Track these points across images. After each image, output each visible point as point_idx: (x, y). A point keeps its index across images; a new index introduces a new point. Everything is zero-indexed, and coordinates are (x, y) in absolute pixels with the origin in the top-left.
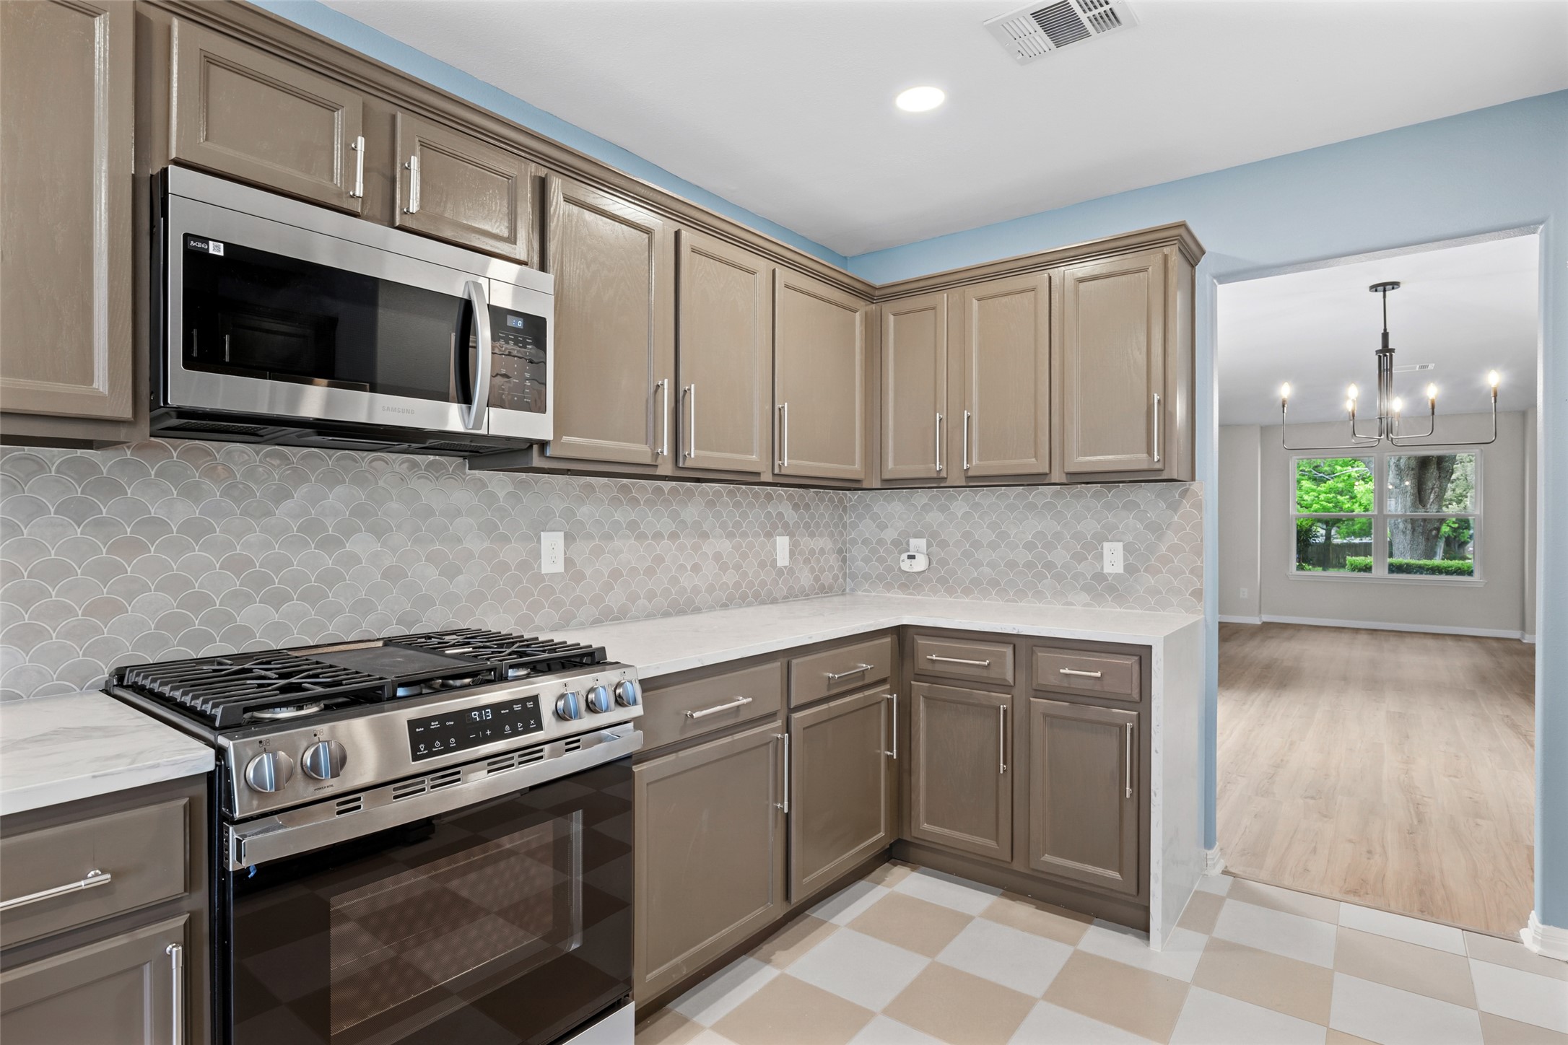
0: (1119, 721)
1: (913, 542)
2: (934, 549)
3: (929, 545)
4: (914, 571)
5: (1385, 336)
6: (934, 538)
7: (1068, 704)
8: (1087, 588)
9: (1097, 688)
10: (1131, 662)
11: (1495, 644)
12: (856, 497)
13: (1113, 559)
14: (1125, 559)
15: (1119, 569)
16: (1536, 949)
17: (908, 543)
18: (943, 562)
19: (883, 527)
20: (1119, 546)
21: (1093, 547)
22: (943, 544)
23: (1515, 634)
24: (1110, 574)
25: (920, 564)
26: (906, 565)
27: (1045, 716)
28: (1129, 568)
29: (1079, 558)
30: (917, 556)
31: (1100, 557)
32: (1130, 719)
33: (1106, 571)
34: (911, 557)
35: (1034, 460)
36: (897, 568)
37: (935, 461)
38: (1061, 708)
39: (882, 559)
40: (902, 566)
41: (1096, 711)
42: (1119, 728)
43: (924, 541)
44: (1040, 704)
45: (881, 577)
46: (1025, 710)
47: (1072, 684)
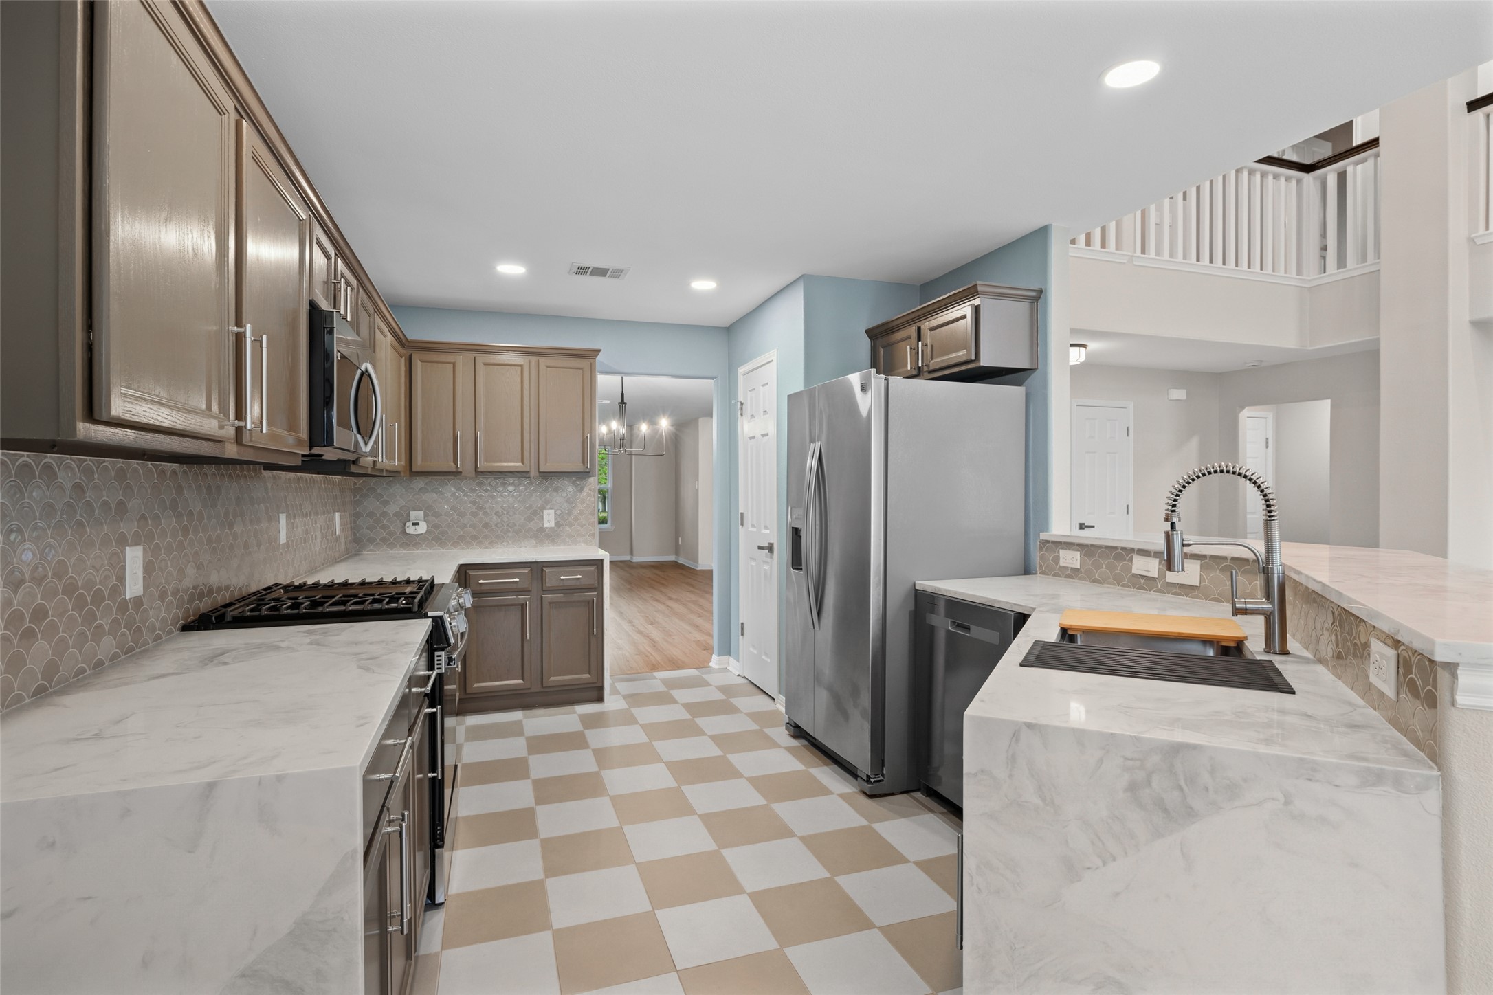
0: (588, 598)
1: (413, 514)
2: (430, 518)
3: (425, 516)
4: (418, 533)
5: (622, 394)
6: (429, 511)
7: (562, 595)
8: (535, 537)
9: (578, 583)
10: (593, 568)
11: (621, 564)
12: (361, 482)
13: (549, 519)
14: (555, 519)
15: (552, 524)
16: (717, 667)
17: (408, 515)
18: (436, 526)
19: (386, 503)
20: (552, 512)
21: (537, 513)
22: (437, 515)
23: (627, 558)
24: (547, 528)
25: (422, 528)
26: (411, 530)
27: (550, 603)
28: (558, 524)
29: (530, 519)
30: (420, 522)
31: (542, 518)
32: (594, 596)
33: (545, 526)
34: (414, 524)
35: (520, 464)
36: (404, 532)
37: (455, 461)
38: (558, 597)
39: (384, 527)
40: (408, 531)
41: (577, 596)
42: (589, 602)
43: (422, 513)
44: (548, 597)
45: (384, 540)
46: (539, 602)
47: (566, 584)
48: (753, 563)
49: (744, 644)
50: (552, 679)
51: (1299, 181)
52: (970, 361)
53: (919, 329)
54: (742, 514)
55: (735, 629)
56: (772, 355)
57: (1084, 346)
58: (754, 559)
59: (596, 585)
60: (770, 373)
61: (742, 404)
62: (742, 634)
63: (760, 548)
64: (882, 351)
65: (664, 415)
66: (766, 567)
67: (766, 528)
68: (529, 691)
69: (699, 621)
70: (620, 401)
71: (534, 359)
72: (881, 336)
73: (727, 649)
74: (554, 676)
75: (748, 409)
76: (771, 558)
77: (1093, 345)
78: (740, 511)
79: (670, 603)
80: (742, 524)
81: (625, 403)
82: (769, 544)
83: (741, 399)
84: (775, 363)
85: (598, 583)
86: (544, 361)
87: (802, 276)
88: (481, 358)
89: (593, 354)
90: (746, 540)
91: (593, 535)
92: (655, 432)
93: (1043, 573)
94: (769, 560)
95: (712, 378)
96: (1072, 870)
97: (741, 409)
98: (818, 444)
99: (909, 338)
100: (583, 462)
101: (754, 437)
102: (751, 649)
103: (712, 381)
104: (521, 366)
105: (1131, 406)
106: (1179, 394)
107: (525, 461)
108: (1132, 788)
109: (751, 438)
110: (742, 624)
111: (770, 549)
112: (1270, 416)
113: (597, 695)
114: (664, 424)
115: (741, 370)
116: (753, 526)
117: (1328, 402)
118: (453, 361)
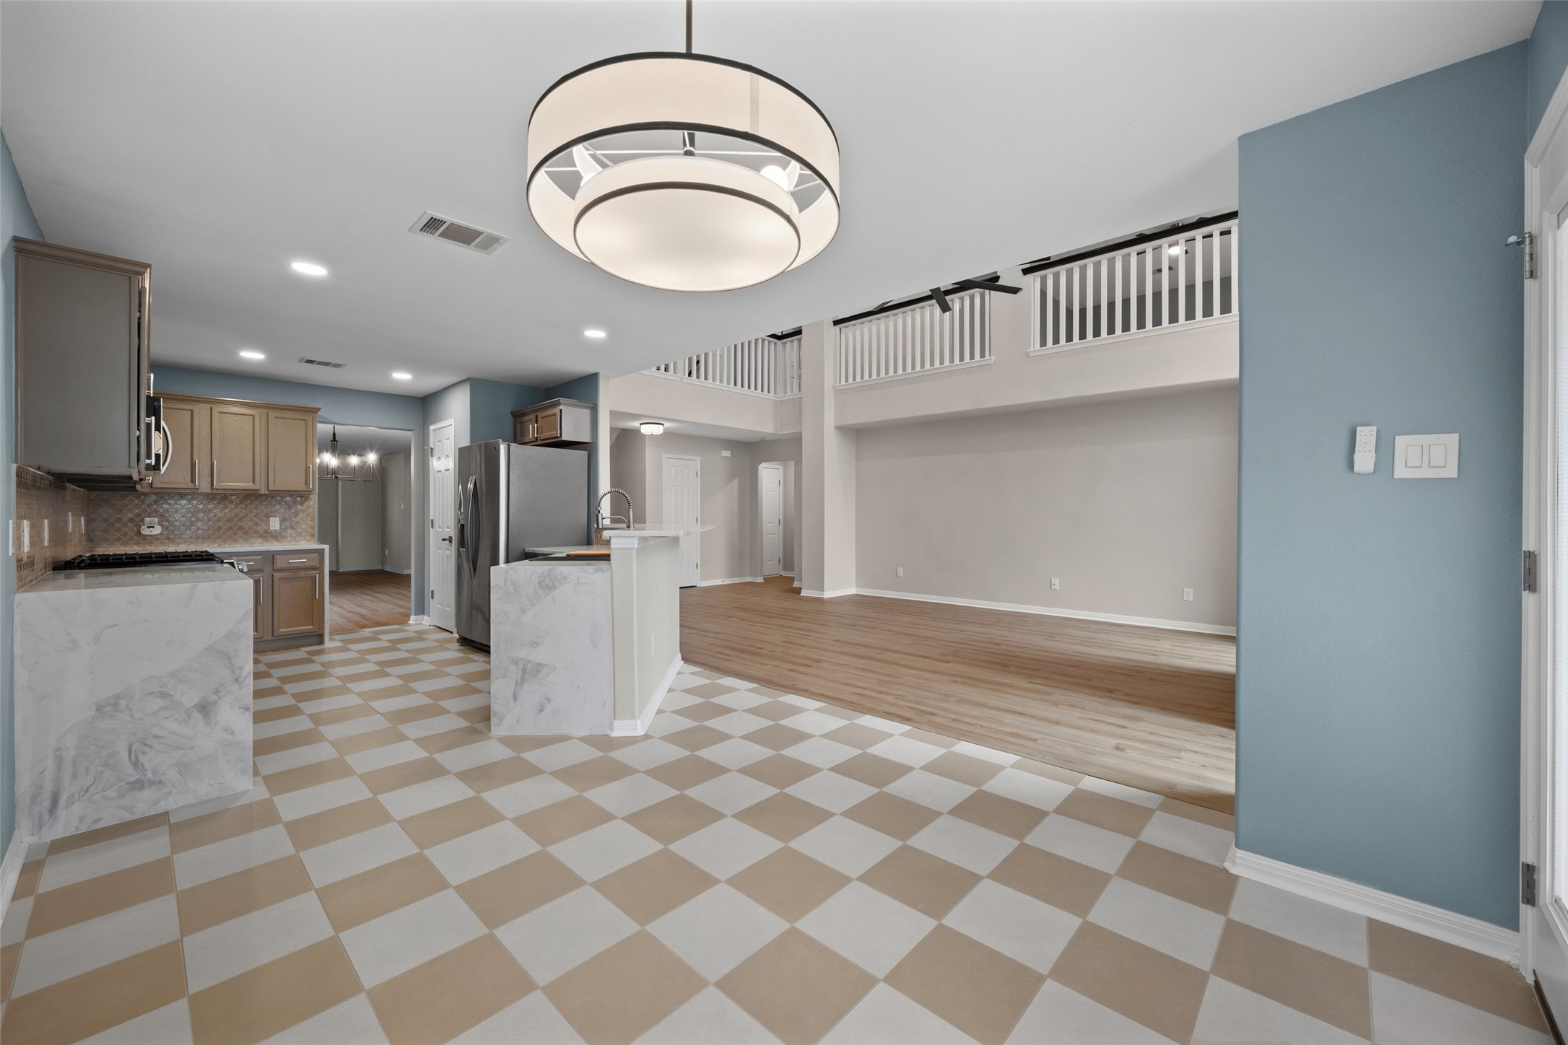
0: (312, 575)
1: (148, 520)
2: (164, 522)
3: (160, 522)
4: (153, 534)
5: (334, 434)
6: (163, 519)
7: (290, 573)
8: (261, 537)
9: (303, 565)
10: (315, 555)
13: (275, 524)
14: (280, 524)
15: (277, 528)
16: (414, 623)
17: (143, 521)
19: (120, 511)
20: (278, 519)
21: (264, 520)
22: (170, 522)
24: (273, 530)
25: (157, 530)
26: (145, 531)
27: (280, 579)
28: (282, 528)
29: (257, 524)
30: (155, 526)
31: (268, 523)
32: (317, 573)
33: (271, 529)
34: (149, 527)
35: (252, 484)
36: (139, 533)
37: (193, 480)
38: (287, 574)
39: (119, 530)
40: (143, 532)
41: (302, 573)
42: (312, 577)
43: (156, 519)
44: (277, 575)
45: (118, 539)
46: (270, 578)
47: (293, 565)
48: (440, 551)
49: (434, 605)
50: (281, 630)
51: (775, 344)
52: (558, 437)
53: (537, 416)
54: (432, 520)
55: (428, 594)
56: (451, 421)
57: (663, 425)
58: (440, 548)
59: (318, 566)
60: (451, 432)
61: (432, 449)
62: (432, 598)
63: (443, 540)
64: (519, 425)
65: (371, 451)
66: (448, 552)
67: (448, 528)
68: (262, 640)
69: (401, 603)
70: (332, 439)
71: (264, 411)
72: (518, 416)
73: (421, 610)
74: (283, 628)
75: (436, 452)
76: (451, 545)
77: (667, 425)
78: (431, 518)
79: (376, 595)
80: (432, 527)
81: (337, 441)
82: (450, 537)
83: (431, 446)
84: (453, 426)
85: (320, 564)
86: (272, 414)
87: (469, 379)
88: (217, 409)
89: (316, 410)
90: (434, 536)
91: (313, 535)
92: (365, 463)
93: (597, 544)
94: (449, 547)
95: (411, 431)
96: (523, 611)
97: (432, 452)
98: (474, 477)
99: (531, 420)
100: (306, 484)
101: (440, 471)
102: (439, 606)
103: (411, 432)
104: (253, 416)
105: (699, 459)
106: (726, 453)
107: (256, 483)
108: (540, 583)
109: (438, 471)
110: (432, 591)
111: (450, 540)
112: (781, 468)
113: (319, 639)
114: (372, 458)
115: (432, 427)
116: (440, 528)
117: (793, 462)
118: (192, 408)
